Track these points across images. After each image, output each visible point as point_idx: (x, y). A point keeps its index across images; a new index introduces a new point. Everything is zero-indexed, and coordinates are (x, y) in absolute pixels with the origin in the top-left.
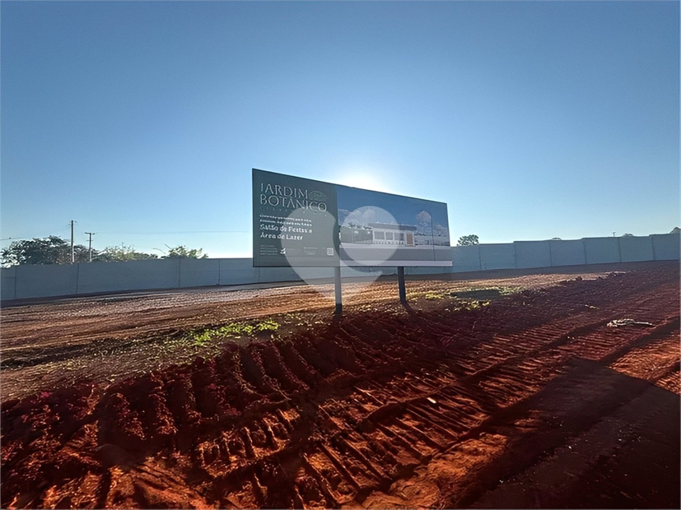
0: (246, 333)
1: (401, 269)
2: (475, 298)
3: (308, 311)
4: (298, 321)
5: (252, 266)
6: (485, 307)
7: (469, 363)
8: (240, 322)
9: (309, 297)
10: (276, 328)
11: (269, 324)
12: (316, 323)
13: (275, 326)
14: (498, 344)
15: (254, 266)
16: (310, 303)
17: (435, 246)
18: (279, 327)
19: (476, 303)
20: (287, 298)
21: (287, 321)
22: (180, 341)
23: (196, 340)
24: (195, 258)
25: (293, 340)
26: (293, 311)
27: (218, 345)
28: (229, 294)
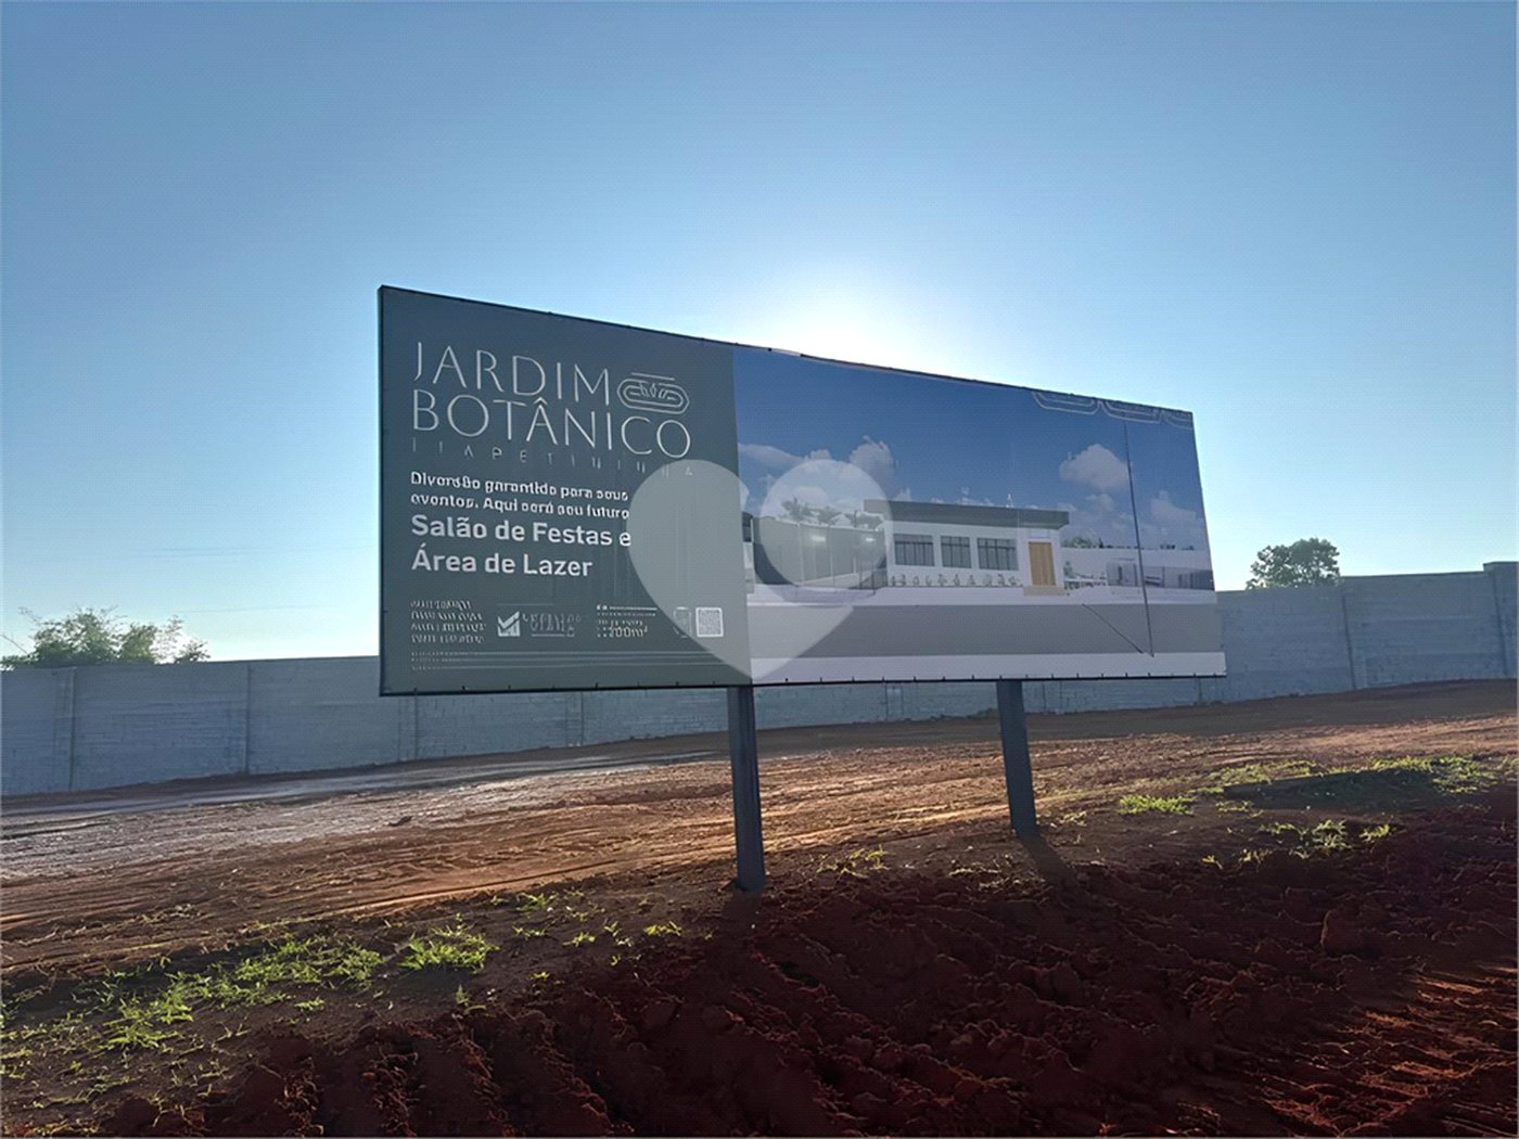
0: (346, 985)
1: (1010, 688)
2: (1328, 805)
3: (619, 882)
4: (575, 927)
5: (378, 692)
6: (1370, 845)
7: (1306, 1098)
8: (327, 933)
9: (631, 817)
10: (478, 956)
11: (446, 941)
12: (652, 930)
13: (473, 948)
14: (1430, 1007)
15: (382, 695)
16: (634, 845)
17: (1149, 590)
18: (490, 956)
19: (1332, 832)
20: (531, 828)
21: (527, 926)
22: (55, 1028)
23: (129, 1023)
24: (148, 661)
25: (549, 1011)
26: (558, 880)
27: (221, 1044)
28: (288, 814)
